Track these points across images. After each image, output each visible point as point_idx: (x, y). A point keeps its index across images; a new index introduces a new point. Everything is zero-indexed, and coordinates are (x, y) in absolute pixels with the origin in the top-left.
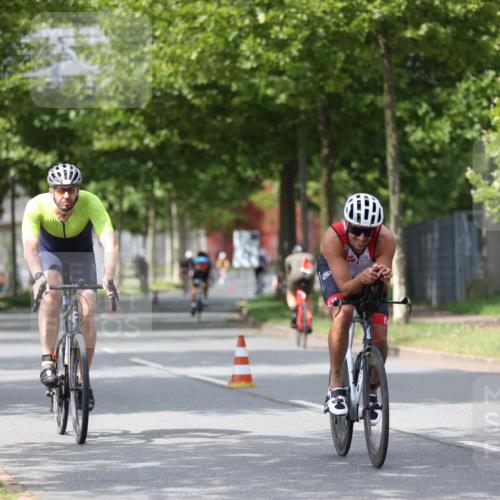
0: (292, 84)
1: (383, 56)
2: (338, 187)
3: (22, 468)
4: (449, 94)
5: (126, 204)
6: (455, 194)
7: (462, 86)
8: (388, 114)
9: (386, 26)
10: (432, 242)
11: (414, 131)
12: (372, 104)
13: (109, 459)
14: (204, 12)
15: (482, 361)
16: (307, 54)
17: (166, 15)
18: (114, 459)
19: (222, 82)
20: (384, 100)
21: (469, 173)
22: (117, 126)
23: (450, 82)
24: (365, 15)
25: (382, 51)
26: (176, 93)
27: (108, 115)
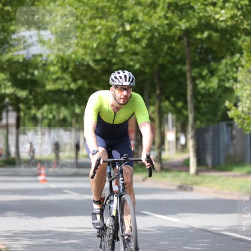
0: (142, 60)
1: (186, 47)
2: (164, 109)
3: (11, 243)
4: (218, 65)
5: (62, 116)
6: (220, 114)
7: (224, 61)
8: (188, 75)
9: (188, 32)
10: (209, 136)
11: (200, 83)
12: (180, 70)
13: (52, 239)
14: (100, 24)
15: (233, 194)
16: (149, 45)
17: (81, 25)
18: (55, 239)
19: (108, 58)
20: (186, 68)
21: (227, 104)
22: (58, 79)
23: (218, 60)
24: (177, 27)
25: (186, 44)
26: (86, 63)
27: (54, 73)
